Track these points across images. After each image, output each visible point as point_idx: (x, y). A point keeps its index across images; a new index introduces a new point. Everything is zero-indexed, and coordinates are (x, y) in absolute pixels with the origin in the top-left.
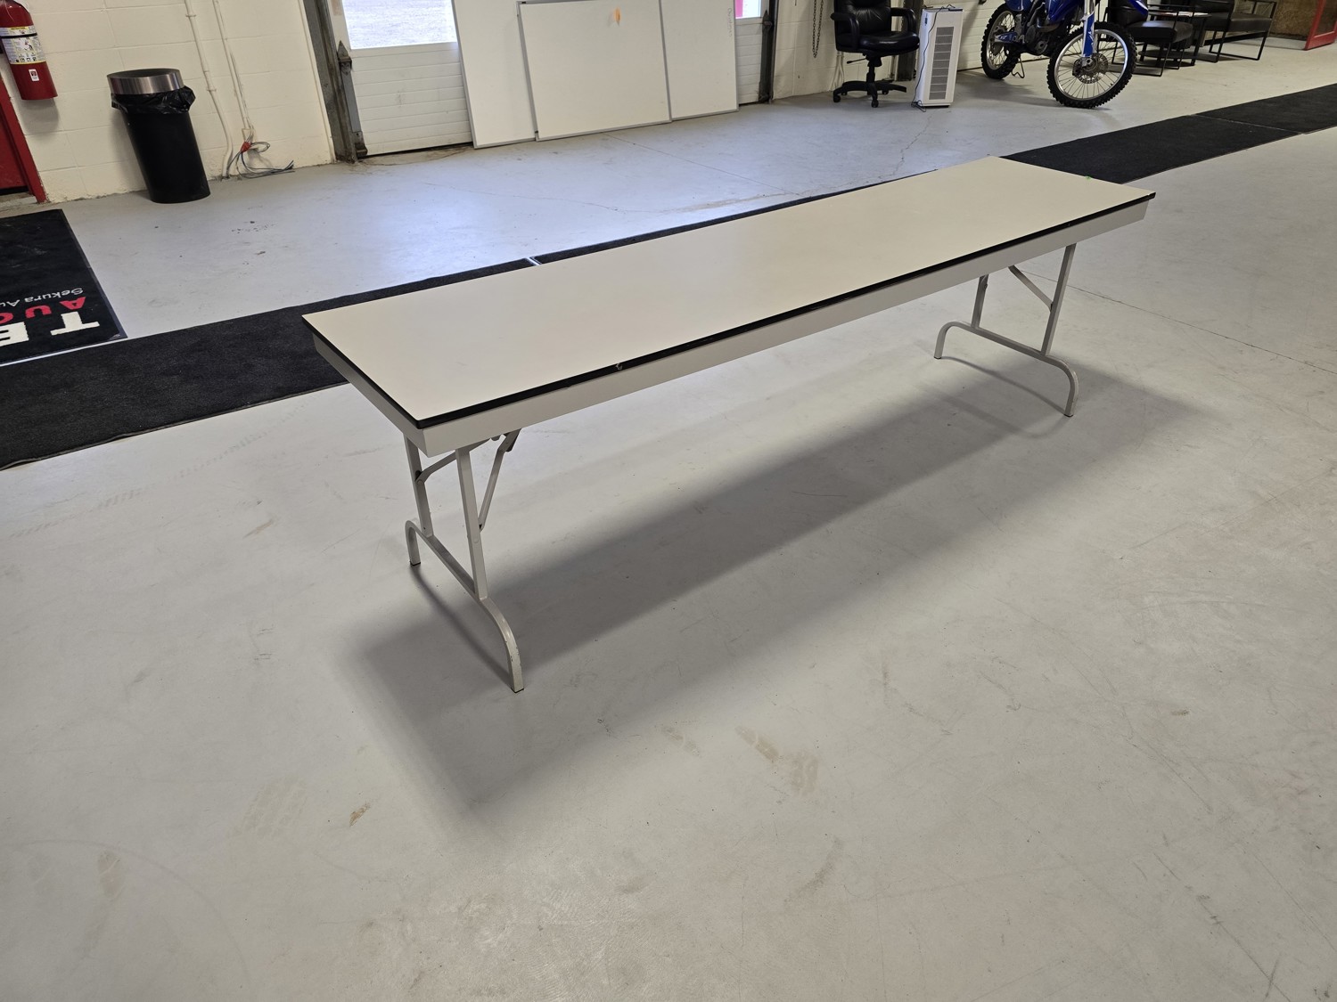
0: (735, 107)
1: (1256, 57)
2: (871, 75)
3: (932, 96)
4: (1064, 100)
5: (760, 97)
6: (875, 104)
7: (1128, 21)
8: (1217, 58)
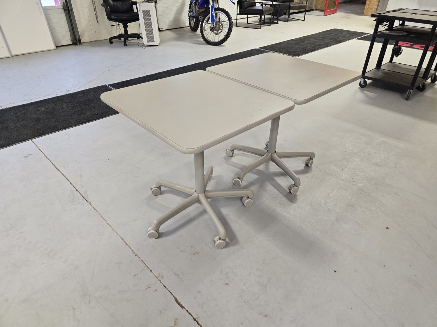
0: (53, 47)
1: (303, 20)
2: (126, 31)
3: (148, 41)
4: (208, 42)
5: (72, 42)
6: (125, 45)
7: (246, 7)
8: (287, 21)
